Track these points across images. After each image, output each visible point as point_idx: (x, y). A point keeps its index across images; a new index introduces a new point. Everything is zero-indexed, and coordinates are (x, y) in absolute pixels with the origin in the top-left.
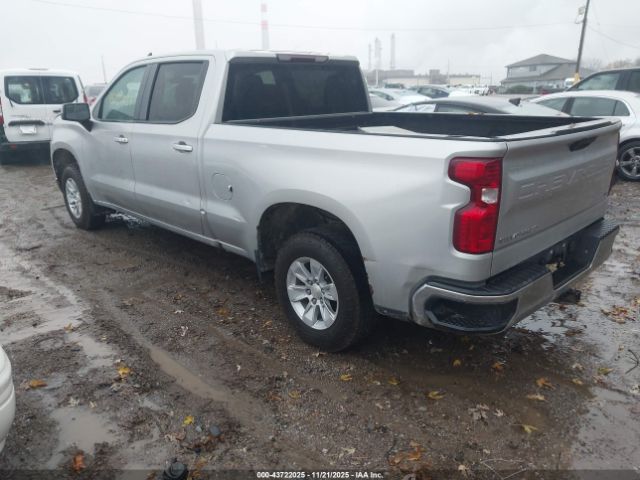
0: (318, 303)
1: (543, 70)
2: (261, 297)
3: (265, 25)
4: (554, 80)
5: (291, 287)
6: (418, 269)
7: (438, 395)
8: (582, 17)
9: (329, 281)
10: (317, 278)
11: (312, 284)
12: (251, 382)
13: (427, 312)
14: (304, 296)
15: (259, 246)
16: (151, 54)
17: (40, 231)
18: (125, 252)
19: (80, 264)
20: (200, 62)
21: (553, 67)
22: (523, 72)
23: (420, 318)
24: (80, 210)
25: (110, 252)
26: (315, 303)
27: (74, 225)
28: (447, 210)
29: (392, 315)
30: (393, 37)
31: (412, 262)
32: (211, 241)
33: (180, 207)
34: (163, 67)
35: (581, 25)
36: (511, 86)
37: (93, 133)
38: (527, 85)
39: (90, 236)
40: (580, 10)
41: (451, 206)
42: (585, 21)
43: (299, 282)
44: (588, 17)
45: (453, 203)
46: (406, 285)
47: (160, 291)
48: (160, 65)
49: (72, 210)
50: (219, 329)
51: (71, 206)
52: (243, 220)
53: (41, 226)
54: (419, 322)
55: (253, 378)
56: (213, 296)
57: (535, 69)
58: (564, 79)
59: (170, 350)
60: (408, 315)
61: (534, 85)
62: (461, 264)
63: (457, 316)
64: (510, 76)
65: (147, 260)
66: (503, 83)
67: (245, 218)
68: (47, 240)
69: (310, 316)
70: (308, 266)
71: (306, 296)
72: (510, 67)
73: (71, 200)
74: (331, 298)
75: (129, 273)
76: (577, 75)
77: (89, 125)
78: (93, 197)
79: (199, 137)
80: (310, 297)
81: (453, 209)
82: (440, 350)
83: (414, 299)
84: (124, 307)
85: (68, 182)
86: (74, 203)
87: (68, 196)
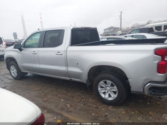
0: (109, 92)
1: (112, 30)
2: (83, 93)
3: (41, 22)
4: (115, 32)
5: (99, 89)
6: (146, 80)
7: (151, 113)
8: (120, 18)
9: (114, 86)
10: (109, 85)
11: (106, 87)
12: (99, 118)
13: (149, 91)
14: (104, 91)
15: (88, 78)
16: (39, 29)
17: (3, 82)
18: (34, 85)
19: (22, 90)
20: (62, 30)
21: (114, 29)
22: (108, 31)
23: (147, 93)
24: (16, 74)
25: (30, 86)
26: (108, 93)
27: (13, 79)
28: (155, 63)
29: (137, 93)
30: (75, 24)
31: (144, 78)
32: (68, 78)
33: (58, 70)
34: (47, 32)
35: (120, 19)
36: (105, 34)
37: (23, 52)
38: (109, 34)
39: (20, 81)
40: (120, 16)
41: (157, 62)
42: (121, 18)
43: (102, 87)
44: (122, 17)
45: (157, 61)
46: (143, 84)
47: (53, 95)
48: (46, 31)
49: (13, 75)
50: (78, 104)
51: (12, 74)
52: (82, 72)
53: (2, 81)
54: (146, 94)
55: (99, 117)
56: (69, 94)
57: (110, 30)
58: (117, 32)
59: (68, 112)
60: (142, 93)
61: (110, 34)
62: (160, 77)
63: (157, 91)
64: (105, 32)
65: (43, 87)
66: (103, 33)
67: (83, 71)
68: (7, 84)
69: (107, 96)
70: (105, 83)
71: (105, 91)
72: (104, 30)
73: (12, 72)
74: (115, 91)
75: (39, 91)
76: (121, 31)
77: (21, 50)
78: (21, 70)
79: (65, 50)
80: (106, 91)
81: (157, 63)
82: (142, 101)
83: (145, 88)
84: (45, 101)
85: (11, 67)
86: (13, 73)
87: (11, 71)
